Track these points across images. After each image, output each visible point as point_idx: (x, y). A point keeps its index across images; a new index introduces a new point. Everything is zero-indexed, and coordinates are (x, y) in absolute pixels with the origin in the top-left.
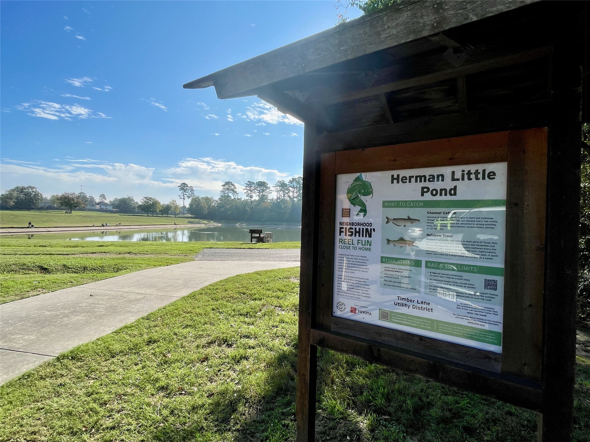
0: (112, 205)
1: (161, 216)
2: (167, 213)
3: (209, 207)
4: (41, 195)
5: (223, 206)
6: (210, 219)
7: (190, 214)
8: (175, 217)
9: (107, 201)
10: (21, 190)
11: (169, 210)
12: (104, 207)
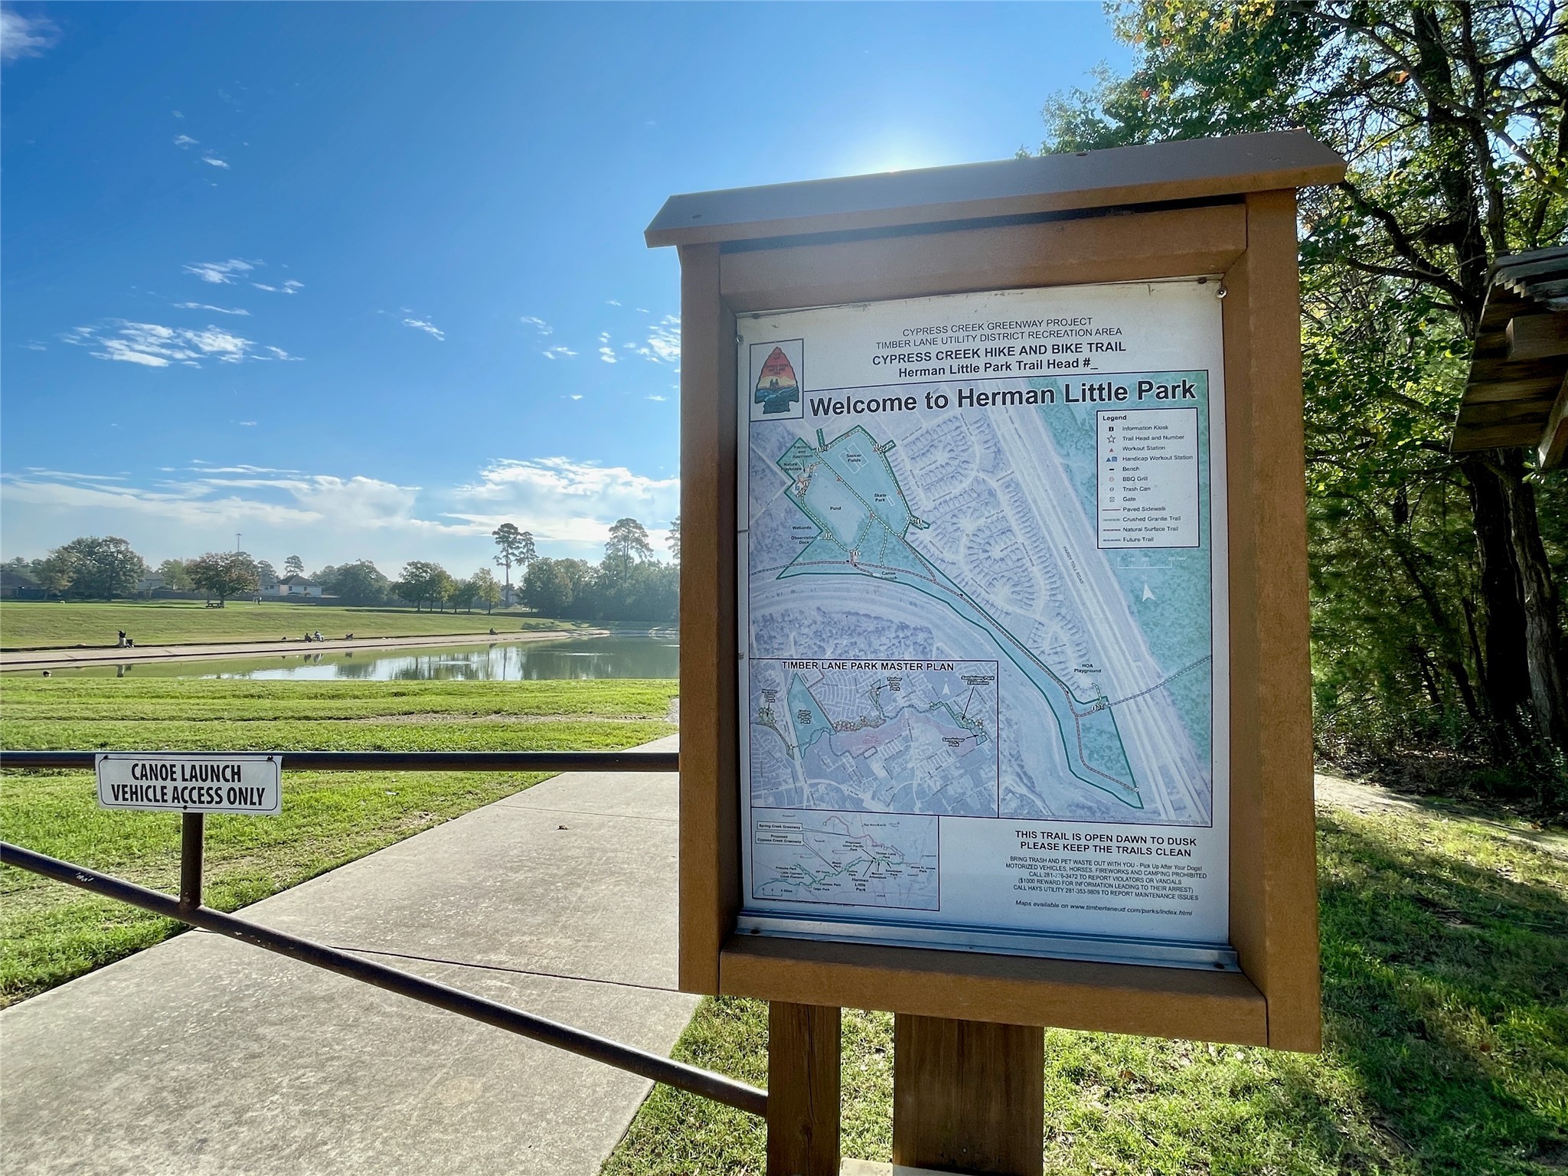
0: (321, 584)
1: (453, 611)
2: (467, 603)
3: (576, 584)
4: (140, 560)
5: (612, 585)
6: (579, 619)
7: (526, 605)
8: (489, 614)
9: (306, 575)
10: (89, 548)
11: (473, 595)
12: (300, 590)
